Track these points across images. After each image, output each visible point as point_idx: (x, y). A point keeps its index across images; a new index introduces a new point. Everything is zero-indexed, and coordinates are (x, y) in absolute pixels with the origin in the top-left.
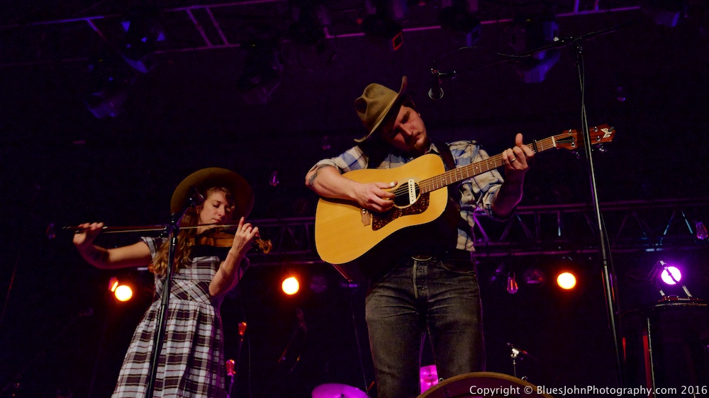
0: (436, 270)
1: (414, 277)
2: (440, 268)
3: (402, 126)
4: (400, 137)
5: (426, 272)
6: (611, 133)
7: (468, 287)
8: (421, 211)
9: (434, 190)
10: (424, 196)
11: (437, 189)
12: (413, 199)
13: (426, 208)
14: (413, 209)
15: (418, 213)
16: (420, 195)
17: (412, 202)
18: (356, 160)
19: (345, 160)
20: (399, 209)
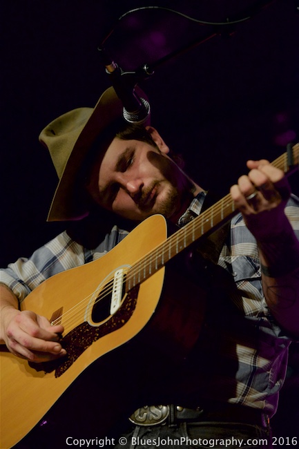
3: (119, 176)
4: (123, 198)
8: (123, 321)
9: (148, 276)
10: (131, 294)
11: (154, 271)
12: (116, 305)
13: (131, 315)
14: (112, 323)
15: (120, 325)
16: (126, 294)
17: (113, 310)
18: (55, 258)
19: (36, 262)
20: (96, 328)
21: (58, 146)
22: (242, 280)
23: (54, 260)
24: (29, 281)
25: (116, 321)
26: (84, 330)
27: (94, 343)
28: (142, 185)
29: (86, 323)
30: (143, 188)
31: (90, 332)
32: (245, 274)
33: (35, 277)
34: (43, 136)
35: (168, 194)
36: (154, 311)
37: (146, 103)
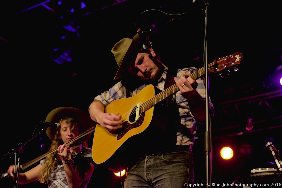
0: (158, 161)
1: (145, 167)
2: (161, 159)
3: (139, 66)
4: (139, 74)
5: (152, 163)
6: (240, 58)
7: (179, 170)
8: (140, 124)
9: (148, 109)
10: (142, 114)
11: (150, 108)
12: (137, 117)
13: (142, 123)
14: (136, 124)
15: (139, 126)
16: (141, 114)
17: (136, 119)
18: (116, 92)
19: (110, 93)
20: (131, 124)
21: (118, 55)
22: (180, 103)
23: (116, 93)
24: (108, 100)
25: (137, 123)
26: (126, 124)
27: (130, 130)
28: (146, 69)
29: (127, 122)
30: (147, 71)
31: (129, 125)
32: (181, 100)
33: (109, 99)
34: (112, 51)
35: (155, 73)
36: (150, 123)
37: (151, 42)
